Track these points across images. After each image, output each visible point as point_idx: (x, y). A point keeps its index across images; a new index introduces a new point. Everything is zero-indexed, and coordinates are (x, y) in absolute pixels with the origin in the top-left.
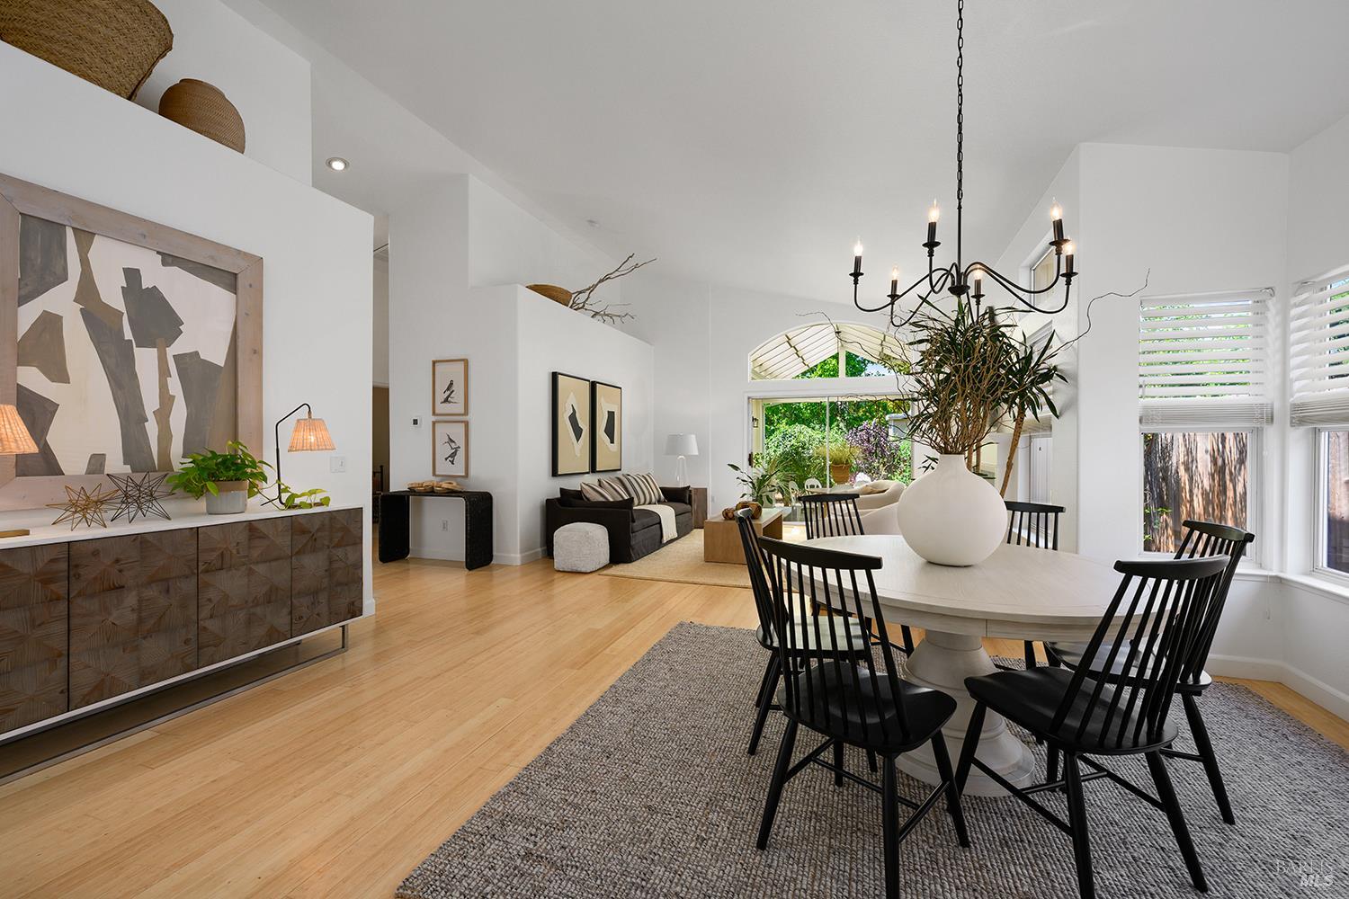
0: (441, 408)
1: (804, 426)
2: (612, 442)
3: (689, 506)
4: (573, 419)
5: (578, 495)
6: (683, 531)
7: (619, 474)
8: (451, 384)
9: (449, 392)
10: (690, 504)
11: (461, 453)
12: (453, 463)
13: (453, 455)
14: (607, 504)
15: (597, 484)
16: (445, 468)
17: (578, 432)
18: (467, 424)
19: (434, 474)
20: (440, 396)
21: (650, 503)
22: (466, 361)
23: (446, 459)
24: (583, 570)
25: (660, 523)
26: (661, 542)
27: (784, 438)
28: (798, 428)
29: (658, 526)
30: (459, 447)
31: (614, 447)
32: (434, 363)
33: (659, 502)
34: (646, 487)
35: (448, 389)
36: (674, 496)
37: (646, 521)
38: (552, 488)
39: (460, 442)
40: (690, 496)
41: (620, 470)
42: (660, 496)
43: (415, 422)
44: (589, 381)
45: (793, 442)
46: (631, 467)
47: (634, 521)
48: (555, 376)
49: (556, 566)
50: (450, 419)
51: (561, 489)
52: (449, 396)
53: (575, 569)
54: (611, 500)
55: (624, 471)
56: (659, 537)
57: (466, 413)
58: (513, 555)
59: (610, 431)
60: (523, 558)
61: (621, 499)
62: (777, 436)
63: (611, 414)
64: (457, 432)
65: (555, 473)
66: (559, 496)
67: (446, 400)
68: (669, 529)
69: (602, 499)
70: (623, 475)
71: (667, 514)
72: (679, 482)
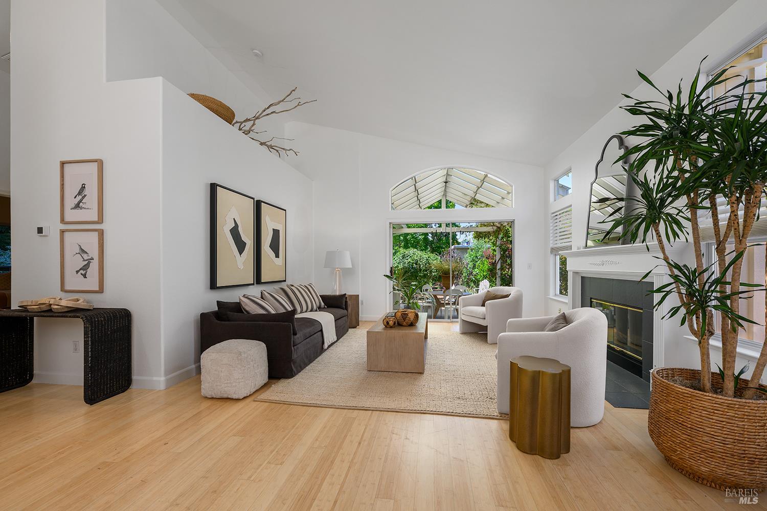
0: (71, 215)
1: (415, 250)
2: (277, 256)
3: (345, 311)
4: (235, 232)
5: (237, 307)
6: (340, 333)
7: (284, 285)
8: (83, 188)
9: (80, 197)
10: (346, 309)
11: (94, 265)
12: (85, 277)
13: (86, 267)
14: (268, 317)
15: (260, 296)
16: (74, 282)
17: (241, 246)
18: (101, 233)
19: (63, 289)
20: (70, 202)
21: (311, 311)
22: (100, 163)
23: (77, 272)
24: (235, 396)
25: (321, 331)
26: (323, 348)
27: (403, 257)
28: (411, 251)
29: (320, 333)
30: (92, 259)
31: (279, 261)
32: (63, 164)
33: (320, 308)
34: (309, 296)
35: (79, 193)
36: (333, 303)
37: (308, 331)
38: (209, 301)
39: (94, 252)
40: (346, 302)
41: (285, 281)
42: (320, 303)
43: (40, 230)
44: (253, 199)
45: (409, 260)
46: (295, 279)
47: (295, 334)
48: (213, 187)
49: (203, 392)
50: (82, 226)
51: (218, 302)
52: (80, 201)
53: (225, 396)
54: (273, 312)
55: (289, 282)
56: (321, 343)
57: (100, 220)
58: (155, 378)
59: (275, 246)
60: (167, 381)
61: (284, 311)
62: (399, 255)
63: (276, 233)
64: (90, 241)
65: (213, 285)
66: (216, 309)
67: (77, 206)
68: (330, 334)
69: (262, 312)
70: (288, 286)
71: (327, 320)
72: (335, 290)
